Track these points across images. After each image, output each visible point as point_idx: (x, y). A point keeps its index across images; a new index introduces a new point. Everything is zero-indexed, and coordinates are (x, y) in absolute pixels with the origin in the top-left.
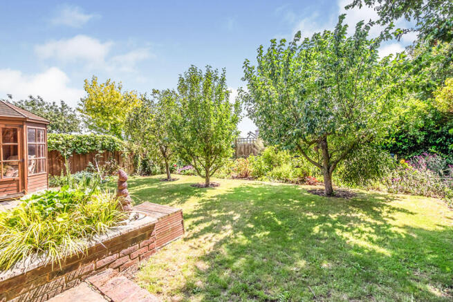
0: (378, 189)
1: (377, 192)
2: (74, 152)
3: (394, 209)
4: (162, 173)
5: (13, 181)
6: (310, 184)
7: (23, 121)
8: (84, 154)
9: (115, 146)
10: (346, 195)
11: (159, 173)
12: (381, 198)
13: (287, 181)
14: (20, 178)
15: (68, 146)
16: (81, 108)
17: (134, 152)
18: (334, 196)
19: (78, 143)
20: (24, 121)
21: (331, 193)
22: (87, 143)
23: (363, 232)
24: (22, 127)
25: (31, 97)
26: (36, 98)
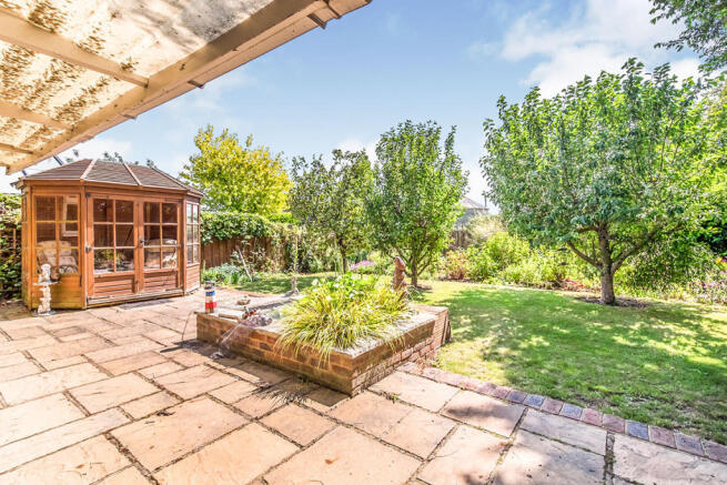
0: (681, 298)
1: (681, 301)
2: (214, 237)
3: (716, 322)
4: (325, 270)
5: (172, 272)
6: (569, 289)
7: (182, 195)
8: (225, 239)
9: (263, 230)
10: (634, 304)
11: (320, 271)
12: (691, 309)
13: (531, 285)
14: (178, 269)
15: (207, 229)
16: (186, 172)
17: (287, 239)
18: (617, 305)
19: (218, 224)
20: (184, 194)
21: (611, 301)
22: (231, 225)
23: (685, 345)
24: (181, 201)
25: (106, 155)
26: (113, 156)
